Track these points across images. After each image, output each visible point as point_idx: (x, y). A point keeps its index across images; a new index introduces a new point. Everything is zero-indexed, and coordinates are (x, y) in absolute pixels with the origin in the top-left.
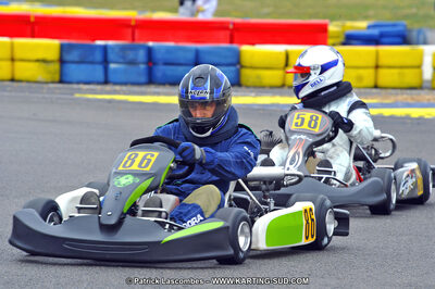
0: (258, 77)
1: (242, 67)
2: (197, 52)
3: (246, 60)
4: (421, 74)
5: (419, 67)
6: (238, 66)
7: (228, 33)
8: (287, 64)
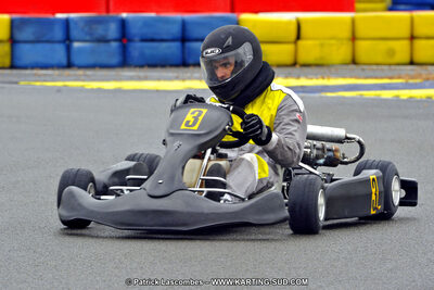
8: (298, 37)
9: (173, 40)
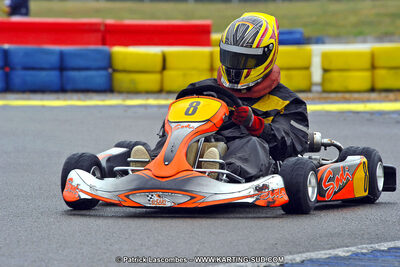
0: (133, 82)
1: (115, 71)
2: (62, 54)
3: (118, 63)
4: (310, 76)
5: (307, 68)
6: (110, 70)
7: (99, 35)
8: (164, 68)
9: (52, 69)
